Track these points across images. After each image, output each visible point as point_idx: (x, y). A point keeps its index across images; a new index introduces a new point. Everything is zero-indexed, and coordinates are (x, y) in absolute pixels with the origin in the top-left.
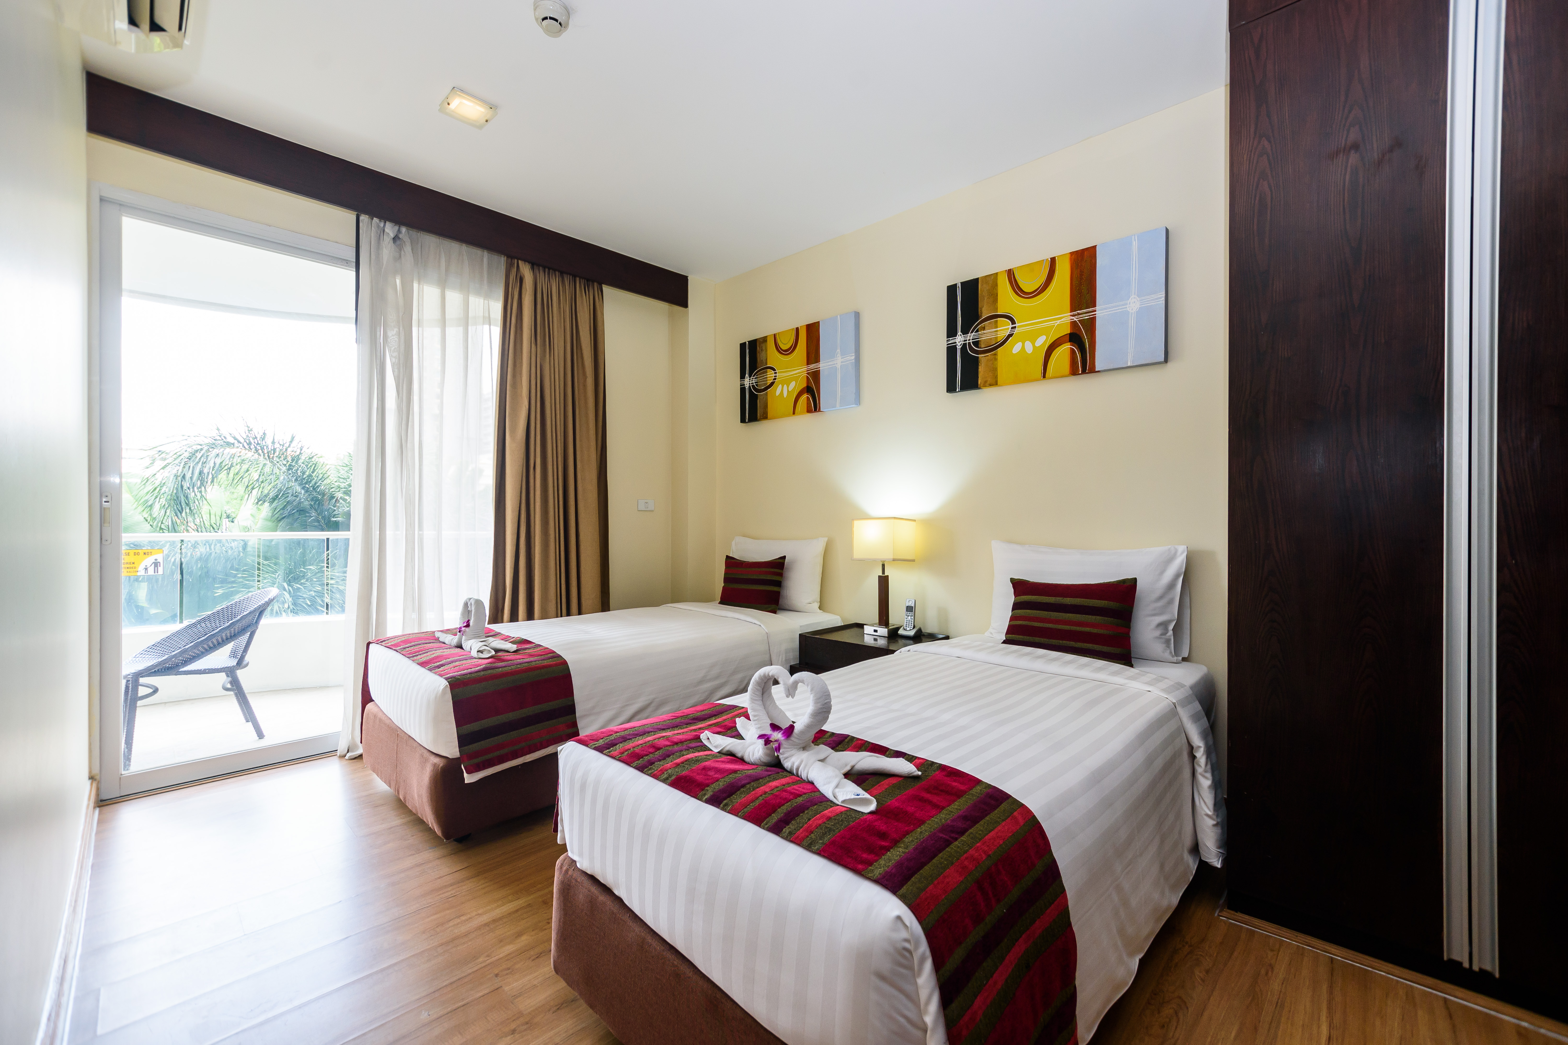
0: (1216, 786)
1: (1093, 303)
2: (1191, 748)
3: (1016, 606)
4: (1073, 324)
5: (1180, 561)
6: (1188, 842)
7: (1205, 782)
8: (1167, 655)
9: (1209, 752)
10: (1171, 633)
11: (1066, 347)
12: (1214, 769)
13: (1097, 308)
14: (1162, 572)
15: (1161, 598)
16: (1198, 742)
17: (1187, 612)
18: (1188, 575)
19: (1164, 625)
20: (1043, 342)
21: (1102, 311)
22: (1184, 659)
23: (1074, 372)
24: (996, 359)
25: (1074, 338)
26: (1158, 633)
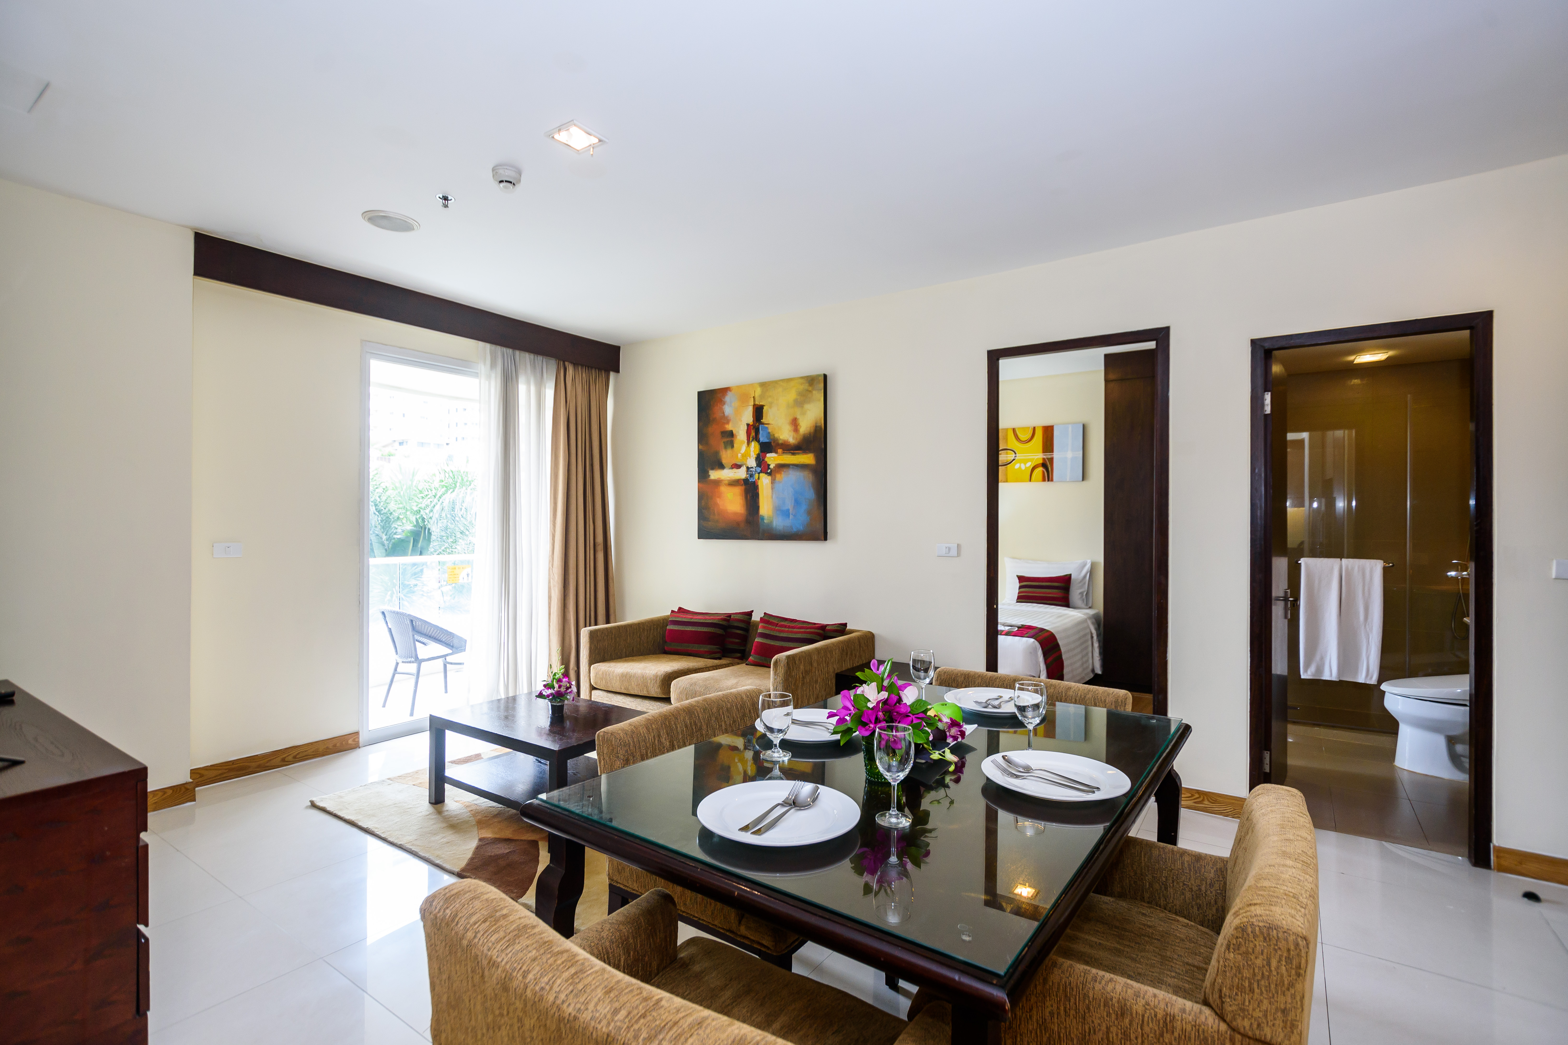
0: (1100, 647)
1: (1052, 451)
2: (1092, 634)
3: (1020, 587)
4: (1044, 459)
5: (1088, 566)
6: (1091, 667)
7: (1096, 645)
8: (1083, 606)
9: (1098, 636)
10: (1084, 596)
11: (1041, 469)
12: (1099, 641)
13: (1054, 453)
14: (1081, 571)
15: (1081, 582)
16: (1094, 632)
17: (1091, 587)
18: (1092, 572)
19: (1081, 593)
20: (1030, 465)
21: (1057, 455)
22: (1090, 608)
23: (1044, 480)
24: (1007, 470)
25: (1044, 465)
26: (1080, 597)
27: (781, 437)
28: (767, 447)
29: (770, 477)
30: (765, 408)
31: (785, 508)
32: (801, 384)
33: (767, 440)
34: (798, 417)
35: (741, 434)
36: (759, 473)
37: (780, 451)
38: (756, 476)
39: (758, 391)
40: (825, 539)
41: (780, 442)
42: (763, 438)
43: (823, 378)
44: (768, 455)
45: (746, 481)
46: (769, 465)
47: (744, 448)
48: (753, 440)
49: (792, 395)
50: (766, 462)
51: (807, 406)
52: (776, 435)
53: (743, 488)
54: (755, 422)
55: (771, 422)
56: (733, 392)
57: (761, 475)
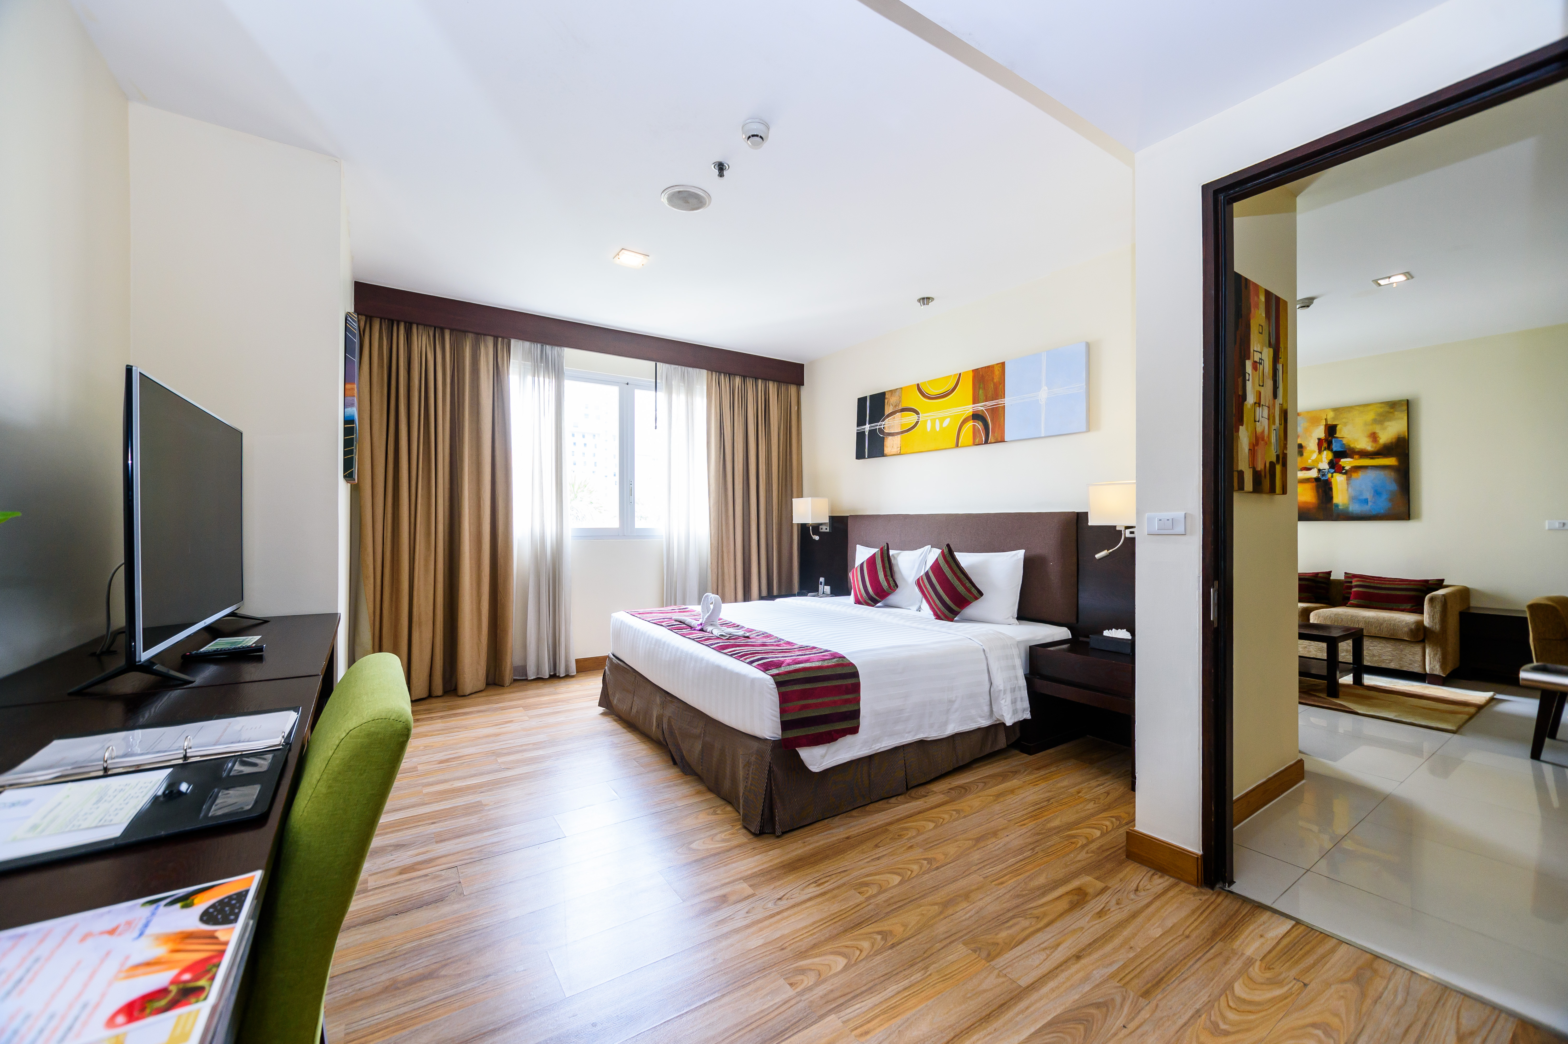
27: (1358, 447)
28: (1340, 455)
29: (1345, 476)
30: (1338, 428)
31: (1364, 497)
32: (1381, 408)
33: (1340, 449)
34: (1377, 431)
35: (1311, 445)
36: (1332, 473)
37: (1357, 457)
38: (1329, 475)
39: (1331, 415)
40: (1409, 519)
41: (1357, 450)
42: (1336, 447)
43: (1406, 402)
44: (1342, 460)
45: (1317, 480)
46: (1344, 467)
47: (1315, 456)
48: (1325, 450)
49: (1370, 416)
50: (1341, 465)
51: (1387, 424)
52: (1352, 446)
53: (1314, 484)
54: (1327, 436)
55: (1345, 436)
56: (1301, 416)
57: (1334, 474)
